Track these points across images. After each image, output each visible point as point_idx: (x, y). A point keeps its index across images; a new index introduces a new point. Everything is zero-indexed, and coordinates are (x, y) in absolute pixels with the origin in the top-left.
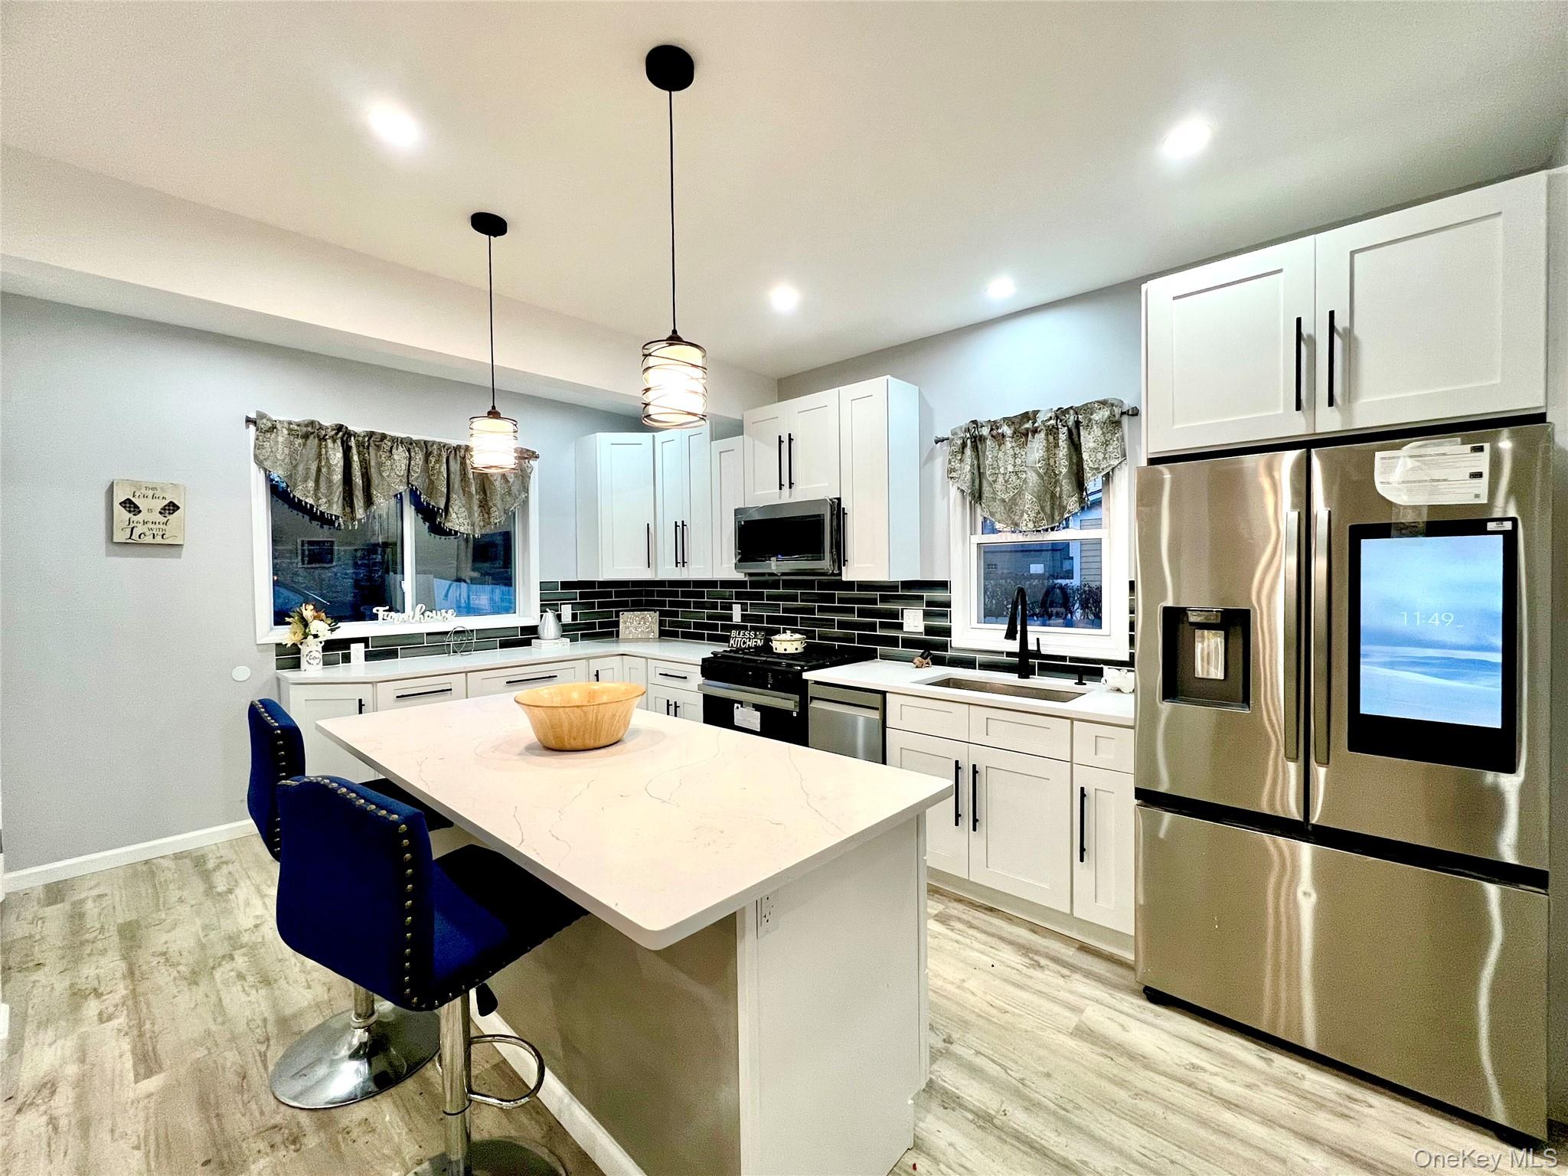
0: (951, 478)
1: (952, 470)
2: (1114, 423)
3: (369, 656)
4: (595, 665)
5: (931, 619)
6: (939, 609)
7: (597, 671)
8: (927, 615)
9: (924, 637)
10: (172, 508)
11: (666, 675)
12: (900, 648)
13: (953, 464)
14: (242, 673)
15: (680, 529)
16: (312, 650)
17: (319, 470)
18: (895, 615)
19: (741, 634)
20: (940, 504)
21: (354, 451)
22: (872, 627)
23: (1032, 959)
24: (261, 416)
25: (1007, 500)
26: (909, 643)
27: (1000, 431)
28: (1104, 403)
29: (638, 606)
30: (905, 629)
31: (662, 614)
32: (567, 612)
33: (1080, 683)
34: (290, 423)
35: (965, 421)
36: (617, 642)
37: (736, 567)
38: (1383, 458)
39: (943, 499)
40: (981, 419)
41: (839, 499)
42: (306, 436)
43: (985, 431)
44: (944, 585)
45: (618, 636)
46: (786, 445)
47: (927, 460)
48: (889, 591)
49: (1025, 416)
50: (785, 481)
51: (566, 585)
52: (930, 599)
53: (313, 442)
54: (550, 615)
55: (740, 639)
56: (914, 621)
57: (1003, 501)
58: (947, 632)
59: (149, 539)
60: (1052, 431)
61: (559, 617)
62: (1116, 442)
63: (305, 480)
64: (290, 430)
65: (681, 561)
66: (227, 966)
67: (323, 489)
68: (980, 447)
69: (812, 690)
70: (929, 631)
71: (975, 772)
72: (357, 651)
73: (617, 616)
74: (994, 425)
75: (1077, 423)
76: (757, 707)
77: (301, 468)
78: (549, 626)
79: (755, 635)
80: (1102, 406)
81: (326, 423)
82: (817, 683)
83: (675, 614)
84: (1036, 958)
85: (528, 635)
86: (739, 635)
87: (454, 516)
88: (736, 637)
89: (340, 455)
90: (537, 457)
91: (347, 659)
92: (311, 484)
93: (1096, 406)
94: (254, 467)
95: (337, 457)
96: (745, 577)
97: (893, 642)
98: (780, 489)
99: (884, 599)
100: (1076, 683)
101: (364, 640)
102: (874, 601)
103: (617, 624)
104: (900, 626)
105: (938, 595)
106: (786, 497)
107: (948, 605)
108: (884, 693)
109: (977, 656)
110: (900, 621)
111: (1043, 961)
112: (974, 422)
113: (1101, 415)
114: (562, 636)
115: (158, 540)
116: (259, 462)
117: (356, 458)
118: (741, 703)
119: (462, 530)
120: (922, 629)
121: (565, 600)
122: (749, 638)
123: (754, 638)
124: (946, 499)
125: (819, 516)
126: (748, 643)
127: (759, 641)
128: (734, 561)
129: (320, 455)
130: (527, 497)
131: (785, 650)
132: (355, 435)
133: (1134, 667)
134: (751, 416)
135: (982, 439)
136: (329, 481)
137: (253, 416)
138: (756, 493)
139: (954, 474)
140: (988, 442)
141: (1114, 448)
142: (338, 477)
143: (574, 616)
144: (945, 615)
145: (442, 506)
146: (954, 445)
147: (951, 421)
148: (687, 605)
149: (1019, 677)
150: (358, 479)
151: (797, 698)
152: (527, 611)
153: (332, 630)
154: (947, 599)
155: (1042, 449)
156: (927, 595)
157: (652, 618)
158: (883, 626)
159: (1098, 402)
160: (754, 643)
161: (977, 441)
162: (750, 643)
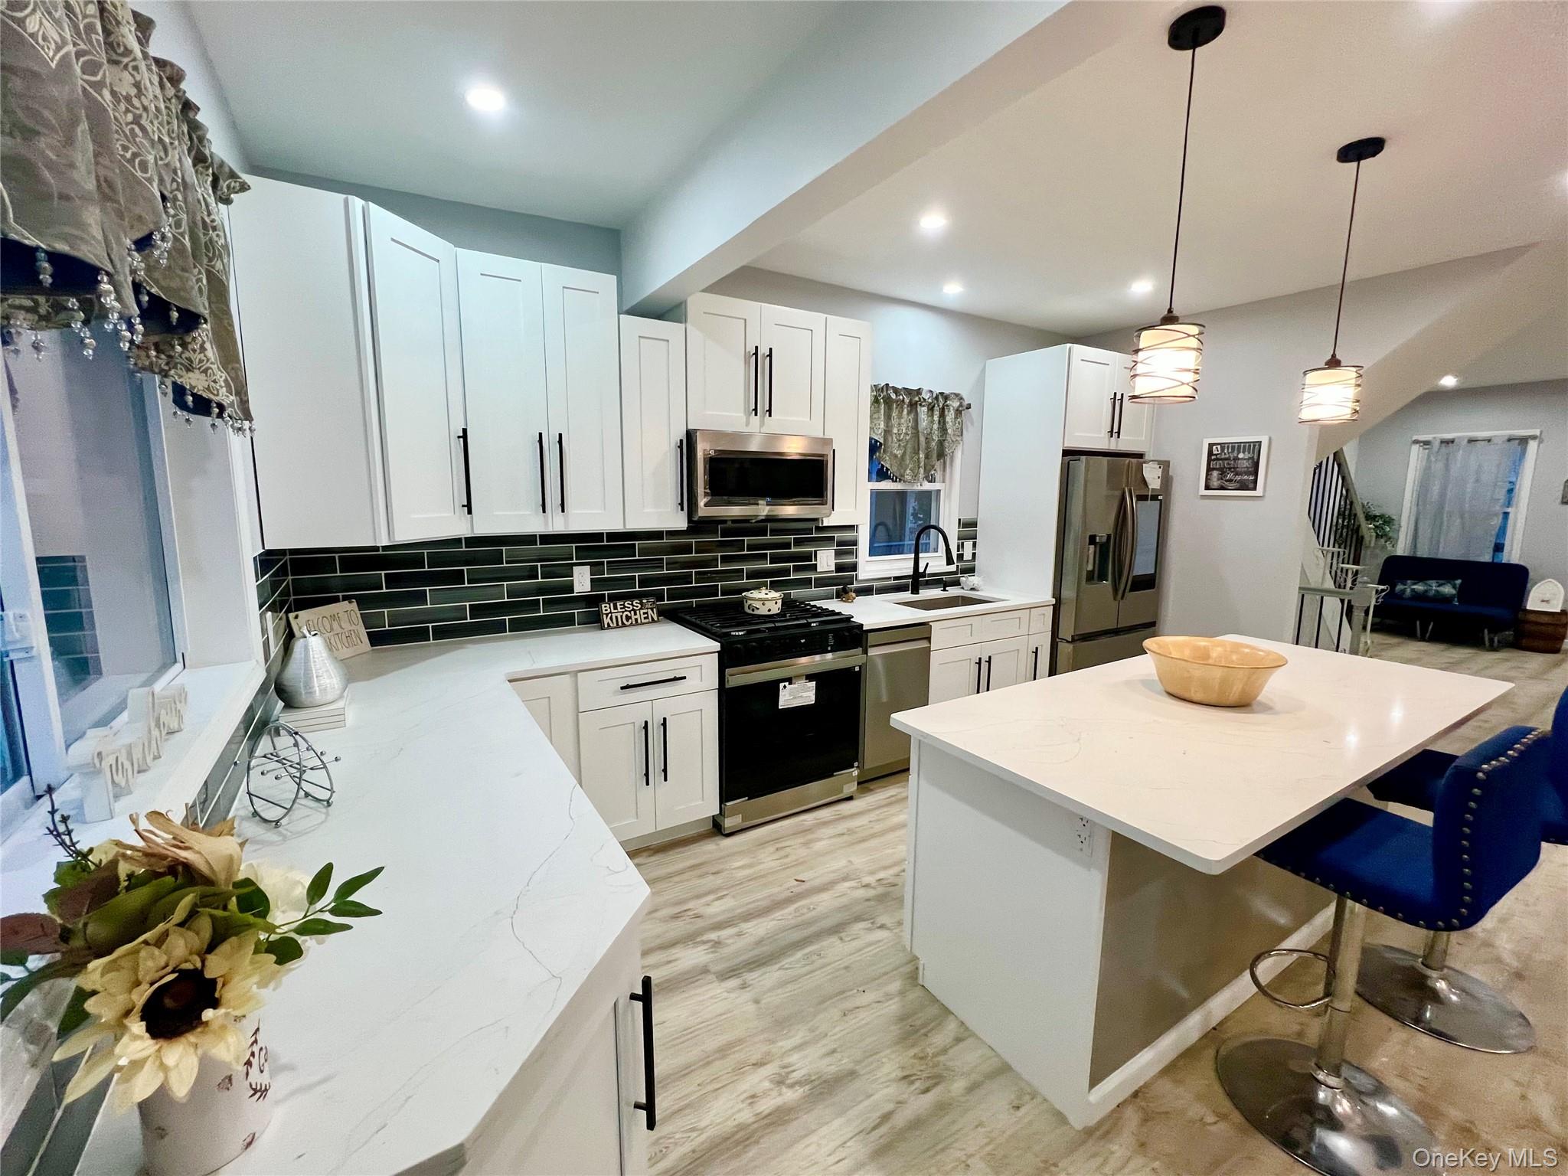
2: (958, 412)
5: (841, 557)
6: (847, 548)
8: (838, 554)
9: (835, 574)
12: (813, 589)
18: (808, 557)
19: (619, 607)
22: (786, 572)
25: (900, 455)
26: (822, 582)
27: (902, 398)
30: (819, 569)
44: (852, 527)
48: (802, 533)
50: (761, 406)
52: (840, 540)
55: (619, 615)
56: (826, 561)
58: (854, 567)
62: (958, 425)
69: (869, 640)
70: (840, 568)
71: (988, 661)
75: (943, 406)
76: (811, 677)
79: (641, 603)
80: (956, 397)
83: (414, 598)
86: (615, 608)
88: (611, 612)
93: (953, 396)
97: (808, 583)
98: (755, 414)
99: (798, 542)
102: (788, 546)
104: (814, 567)
105: (847, 535)
107: (854, 544)
108: (928, 624)
109: (874, 584)
110: (813, 562)
112: (887, 385)
113: (956, 404)
118: (789, 680)
120: (833, 567)
122: (633, 610)
123: (641, 609)
125: (822, 456)
126: (633, 618)
127: (650, 611)
134: (700, 304)
135: (891, 401)
138: (707, 412)
141: (956, 429)
144: (851, 552)
151: (861, 650)
154: (853, 539)
155: (926, 421)
156: (837, 535)
157: (346, 613)
158: (797, 569)
159: (955, 394)
160: (643, 616)
161: (888, 401)
162: (638, 616)
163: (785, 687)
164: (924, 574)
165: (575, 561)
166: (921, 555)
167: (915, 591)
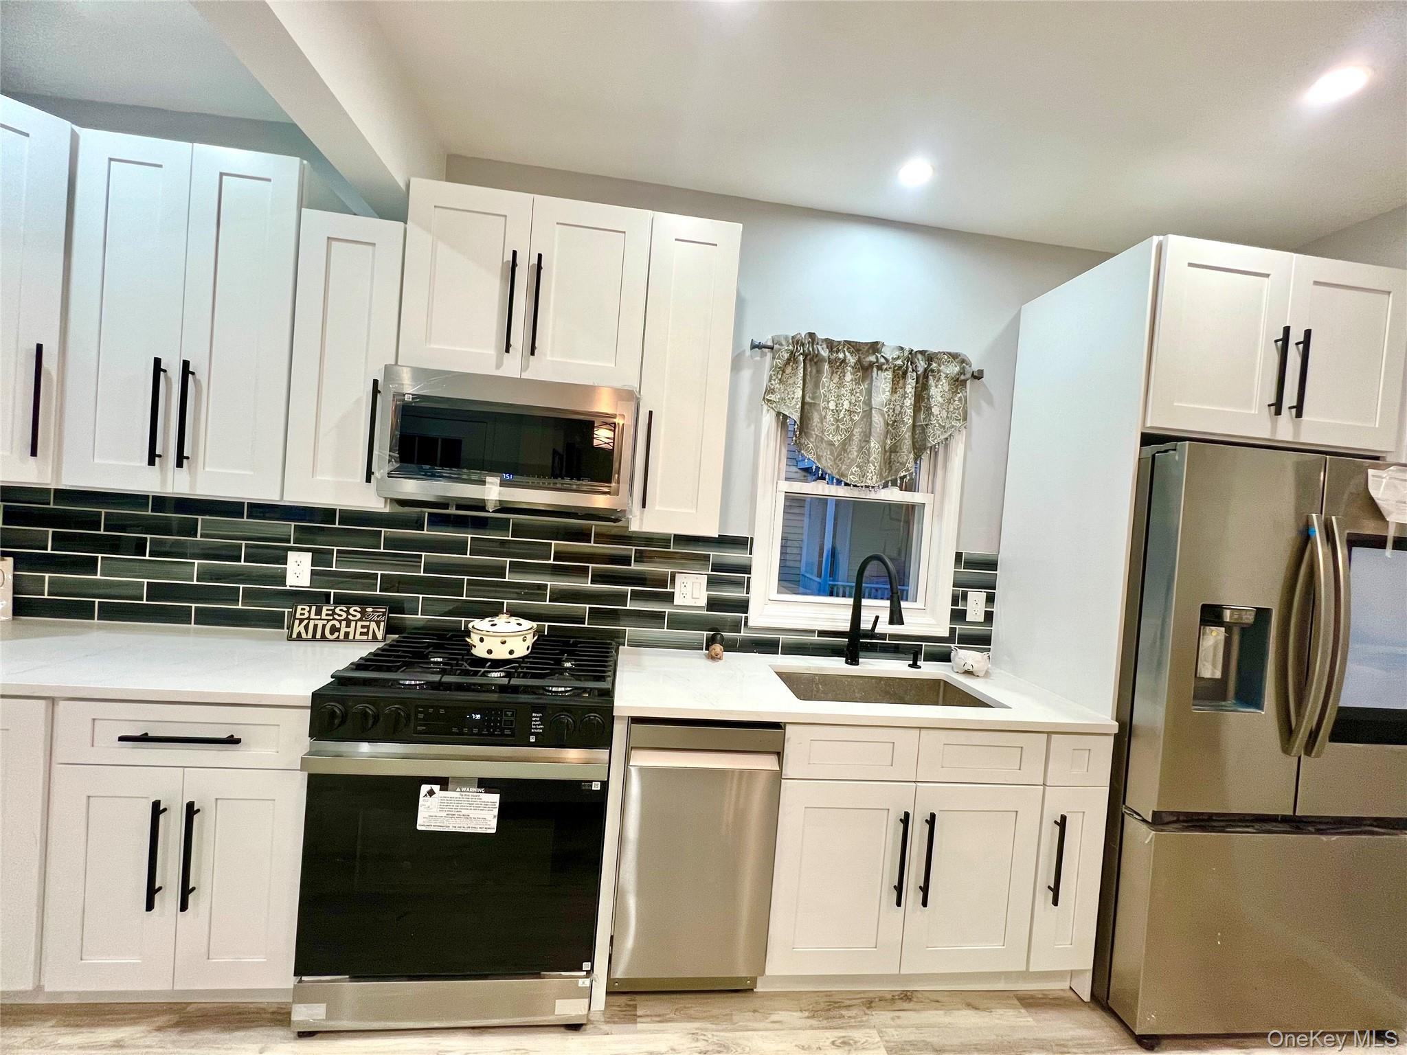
0: (769, 400)
1: (770, 391)
2: (958, 383)
5: (719, 588)
6: (732, 575)
8: (712, 582)
9: (706, 612)
11: (145, 738)
12: (665, 630)
13: (773, 382)
15: (176, 377)
18: (660, 580)
19: (324, 612)
20: (744, 433)
22: (621, 598)
25: (837, 444)
26: (679, 622)
27: (841, 356)
28: (954, 356)
30: (678, 600)
35: (798, 331)
38: (1373, 476)
39: (749, 425)
40: (821, 335)
43: (823, 351)
44: (742, 543)
46: (527, 273)
48: (652, 546)
49: (875, 347)
50: (520, 338)
52: (719, 561)
55: (320, 624)
56: (690, 591)
57: (831, 444)
58: (743, 606)
60: (900, 375)
62: (957, 403)
65: (168, 453)
68: (809, 370)
70: (713, 604)
74: (835, 347)
75: (926, 372)
76: (487, 785)
79: (363, 613)
80: (951, 359)
83: (81, 565)
86: (319, 612)
88: (309, 618)
93: (946, 357)
97: (656, 618)
98: (507, 349)
99: (643, 557)
100: (910, 666)
102: (626, 560)
104: (669, 597)
105: (732, 556)
106: (517, 367)
107: (746, 569)
108: (782, 726)
109: (781, 637)
110: (668, 590)
112: (811, 335)
113: (953, 369)
118: (442, 781)
120: (703, 602)
122: (347, 619)
123: (360, 620)
124: (753, 427)
126: (344, 630)
127: (373, 625)
131: (490, 652)
134: (432, 194)
135: (818, 360)
138: (433, 346)
140: (824, 368)
141: (954, 409)
144: (738, 584)
146: (779, 358)
147: (774, 327)
149: (847, 663)
154: (744, 562)
155: (889, 391)
156: (715, 554)
158: (639, 596)
159: (950, 354)
160: (359, 630)
161: (812, 360)
162: (351, 630)
163: (431, 793)
164: (871, 634)
165: (292, 544)
166: (865, 602)
167: (853, 660)
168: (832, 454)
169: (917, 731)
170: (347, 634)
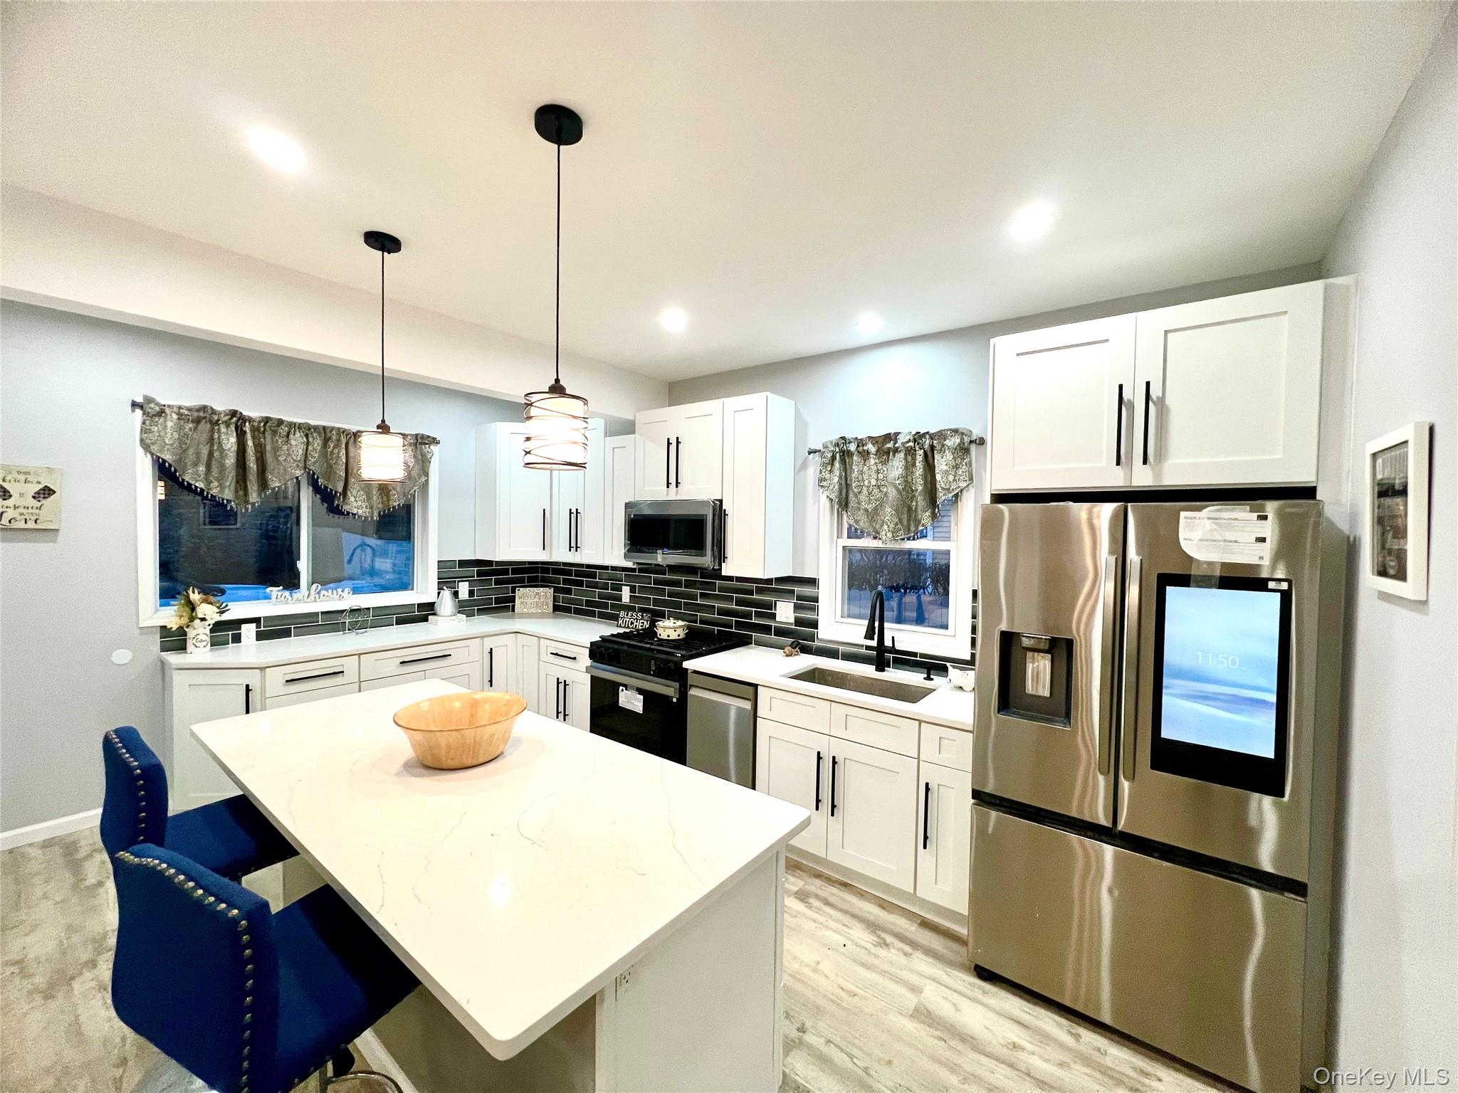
0: (822, 486)
1: (821, 480)
2: (963, 450)
3: (260, 636)
4: (489, 642)
5: (802, 611)
6: (808, 603)
7: (491, 649)
8: (797, 608)
9: (794, 627)
10: (47, 492)
11: (557, 654)
12: (773, 636)
14: (122, 656)
15: (574, 515)
16: (200, 632)
17: (211, 454)
18: (770, 606)
19: (629, 615)
20: (811, 508)
21: (249, 436)
22: (748, 616)
23: (879, 937)
24: (149, 400)
25: (870, 510)
26: (781, 632)
27: (865, 448)
28: (955, 431)
29: (534, 583)
30: (778, 619)
31: (557, 590)
32: (464, 589)
33: (928, 678)
34: (180, 408)
35: (835, 437)
36: (513, 617)
37: (626, 556)
38: (1186, 518)
39: (814, 504)
40: (848, 436)
41: (721, 501)
42: (197, 421)
43: (853, 447)
44: (813, 582)
45: (513, 610)
46: (673, 447)
47: (801, 468)
48: (764, 585)
49: (888, 437)
50: (673, 480)
51: (463, 563)
52: (801, 594)
53: (206, 427)
54: (447, 594)
55: (628, 620)
56: (785, 613)
57: (866, 510)
58: (814, 625)
59: (21, 525)
60: (910, 452)
61: (456, 594)
62: (964, 467)
63: (196, 464)
64: (179, 414)
65: (574, 546)
66: (88, 975)
67: (215, 471)
68: (847, 461)
69: (691, 679)
70: (798, 622)
71: (834, 762)
72: (248, 631)
73: (514, 591)
74: (860, 443)
75: (932, 447)
76: (640, 691)
77: (191, 451)
78: (446, 603)
79: (642, 616)
80: (953, 434)
81: (218, 408)
82: (695, 672)
83: (569, 591)
84: (883, 935)
85: (425, 612)
86: (627, 615)
87: (352, 499)
88: (624, 617)
89: (233, 440)
90: (438, 443)
91: (237, 639)
92: (202, 469)
93: (949, 433)
94: (140, 451)
95: (230, 442)
96: (634, 565)
97: (767, 629)
98: (668, 487)
99: (760, 591)
100: (925, 679)
101: (256, 621)
102: (750, 593)
103: (513, 600)
104: (773, 616)
105: (807, 590)
106: (672, 495)
107: (816, 600)
108: (755, 686)
109: (840, 648)
110: (773, 611)
111: (889, 939)
112: (843, 438)
113: (953, 442)
114: (459, 612)
115: (31, 525)
116: (145, 446)
117: (250, 443)
118: (625, 686)
119: (360, 512)
120: (792, 620)
121: (462, 578)
122: (637, 619)
123: (641, 619)
124: (817, 504)
125: (702, 515)
126: (635, 624)
127: (645, 622)
128: (623, 551)
129: (211, 440)
130: (427, 481)
131: (669, 636)
132: (250, 420)
133: (974, 666)
134: (642, 418)
135: (850, 454)
136: (222, 467)
137: (140, 400)
138: (646, 488)
139: (824, 484)
140: (855, 458)
141: (963, 472)
142: (231, 461)
143: (471, 593)
144: (813, 609)
145: (340, 489)
146: (824, 458)
147: (823, 435)
148: (580, 584)
149: (876, 670)
150: (252, 464)
151: (677, 685)
152: (425, 589)
153: (222, 613)
154: (815, 595)
155: (901, 468)
156: (798, 589)
157: (546, 594)
158: (758, 615)
159: (951, 430)
160: (641, 624)
161: (845, 455)
162: (637, 624)
163: (622, 690)
164: (893, 650)
165: (623, 583)
167: (880, 668)
168: (868, 518)
169: (829, 702)
170: (636, 626)
